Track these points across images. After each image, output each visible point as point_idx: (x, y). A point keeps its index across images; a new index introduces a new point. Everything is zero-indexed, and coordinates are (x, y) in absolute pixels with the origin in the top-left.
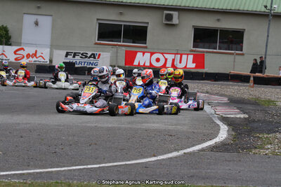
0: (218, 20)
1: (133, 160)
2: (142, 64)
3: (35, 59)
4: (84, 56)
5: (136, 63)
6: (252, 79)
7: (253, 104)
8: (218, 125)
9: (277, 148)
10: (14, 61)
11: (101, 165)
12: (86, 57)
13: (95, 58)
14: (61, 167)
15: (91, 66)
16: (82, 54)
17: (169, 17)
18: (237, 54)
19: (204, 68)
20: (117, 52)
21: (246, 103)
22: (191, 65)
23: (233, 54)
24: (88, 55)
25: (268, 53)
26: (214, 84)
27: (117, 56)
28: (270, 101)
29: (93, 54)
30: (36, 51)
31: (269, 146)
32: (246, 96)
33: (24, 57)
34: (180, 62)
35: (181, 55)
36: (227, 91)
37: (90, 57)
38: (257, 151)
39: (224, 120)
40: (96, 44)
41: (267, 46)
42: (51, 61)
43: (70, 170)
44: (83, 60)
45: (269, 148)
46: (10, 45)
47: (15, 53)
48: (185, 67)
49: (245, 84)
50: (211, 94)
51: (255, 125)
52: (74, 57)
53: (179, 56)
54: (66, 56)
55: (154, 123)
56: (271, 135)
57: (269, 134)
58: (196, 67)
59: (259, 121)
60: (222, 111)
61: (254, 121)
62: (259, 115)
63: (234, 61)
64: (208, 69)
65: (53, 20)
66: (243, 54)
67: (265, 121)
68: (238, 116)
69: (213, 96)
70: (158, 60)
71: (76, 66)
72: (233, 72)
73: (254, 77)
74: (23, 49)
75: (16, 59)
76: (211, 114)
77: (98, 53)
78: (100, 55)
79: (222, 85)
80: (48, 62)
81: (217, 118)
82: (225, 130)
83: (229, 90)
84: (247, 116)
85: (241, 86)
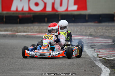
5: (13, 8)
8: (100, 68)
26: (98, 26)
34: (61, 5)
36: (112, 33)
39: (107, 62)
48: (67, 10)
50: (95, 36)
58: (78, 9)
60: (104, 54)
64: (90, 10)
69: (97, 39)
70: (37, 4)
76: (94, 57)
79: (107, 26)
81: (99, 61)
82: (107, 73)
83: (114, 31)
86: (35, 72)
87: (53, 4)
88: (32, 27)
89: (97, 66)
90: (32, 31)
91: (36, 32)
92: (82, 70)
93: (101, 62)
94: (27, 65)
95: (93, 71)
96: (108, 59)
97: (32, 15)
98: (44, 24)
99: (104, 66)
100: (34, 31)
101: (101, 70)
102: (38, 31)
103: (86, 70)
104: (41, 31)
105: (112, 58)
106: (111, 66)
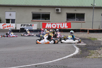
0: (75, 10)
1: (43, 62)
2: (48, 27)
3: (10, 27)
4: (28, 25)
6: (88, 31)
7: (89, 40)
9: (96, 55)
10: (2, 29)
11: (32, 65)
12: (28, 26)
13: (31, 26)
14: (17, 66)
15: (30, 29)
16: (27, 25)
17: (58, 10)
18: (83, 22)
19: (71, 28)
20: (39, 24)
21: (86, 40)
22: (66, 27)
23: (81, 22)
24: (29, 25)
25: (93, 21)
26: (75, 33)
27: (39, 25)
28: (95, 39)
29: (31, 25)
30: (10, 25)
31: (93, 55)
32: (86, 37)
33: (6, 27)
34: (62, 26)
35: (62, 23)
36: (79, 36)
37: (30, 26)
38: (89, 57)
40: (32, 21)
41: (93, 19)
42: (16, 28)
43: (20, 67)
44: (27, 27)
45: (93, 56)
46: (1, 23)
47: (3, 26)
48: (64, 28)
49: (86, 33)
51: (89, 47)
52: (24, 26)
53: (62, 24)
54: (21, 26)
55: (52, 48)
56: (94, 51)
57: (94, 50)
58: (68, 27)
59: (90, 46)
61: (89, 46)
62: (90, 44)
63: (82, 25)
65: (16, 13)
66: (85, 22)
67: (92, 46)
68: (83, 44)
70: (54, 26)
71: (25, 29)
72: (81, 29)
73: (89, 30)
74: (5, 24)
75: (3, 28)
76: (73, 44)
77: (33, 24)
78: (33, 25)
79: (78, 33)
80: (15, 28)
81: (75, 46)
82: (78, 50)
84: (86, 44)
85: (84, 33)
86: (53, 49)
87: (60, 26)
96: (78, 45)
99: (77, 47)
101: (76, 49)
106: (79, 47)
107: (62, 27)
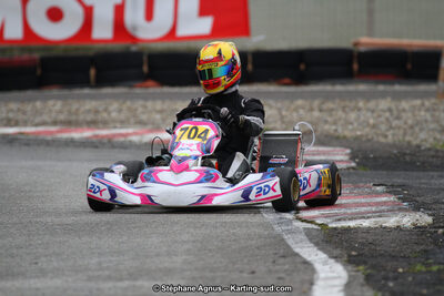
8: (306, 263)
21: (424, 167)
22: (195, 25)
26: (293, 97)
34: (149, 15)
36: (349, 123)
39: (333, 241)
49: (423, 87)
55: (43, 273)
68: (391, 222)
70: (55, 15)
72: (368, 41)
76: (282, 220)
79: (328, 97)
81: (303, 237)
82: (337, 282)
83: (353, 116)
84: (426, 219)
85: (405, 96)
87: (119, 10)
88: (38, 104)
89: (297, 255)
90: (38, 120)
91: (55, 123)
92: (241, 272)
93: (311, 240)
94: (28, 254)
95: (282, 275)
96: (335, 229)
97: (37, 56)
98: (87, 91)
99: (323, 256)
100: (46, 118)
101: (313, 271)
102: (62, 117)
103: (253, 272)
104: (73, 118)
105: (352, 224)
106: (350, 256)
107: (149, 32)
